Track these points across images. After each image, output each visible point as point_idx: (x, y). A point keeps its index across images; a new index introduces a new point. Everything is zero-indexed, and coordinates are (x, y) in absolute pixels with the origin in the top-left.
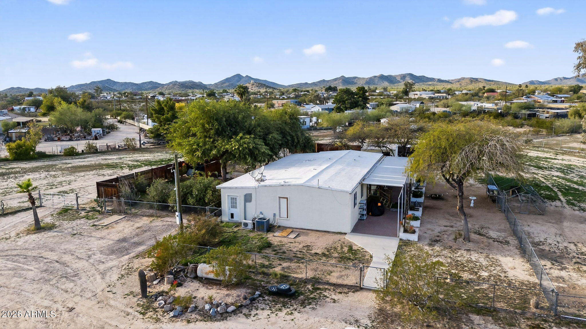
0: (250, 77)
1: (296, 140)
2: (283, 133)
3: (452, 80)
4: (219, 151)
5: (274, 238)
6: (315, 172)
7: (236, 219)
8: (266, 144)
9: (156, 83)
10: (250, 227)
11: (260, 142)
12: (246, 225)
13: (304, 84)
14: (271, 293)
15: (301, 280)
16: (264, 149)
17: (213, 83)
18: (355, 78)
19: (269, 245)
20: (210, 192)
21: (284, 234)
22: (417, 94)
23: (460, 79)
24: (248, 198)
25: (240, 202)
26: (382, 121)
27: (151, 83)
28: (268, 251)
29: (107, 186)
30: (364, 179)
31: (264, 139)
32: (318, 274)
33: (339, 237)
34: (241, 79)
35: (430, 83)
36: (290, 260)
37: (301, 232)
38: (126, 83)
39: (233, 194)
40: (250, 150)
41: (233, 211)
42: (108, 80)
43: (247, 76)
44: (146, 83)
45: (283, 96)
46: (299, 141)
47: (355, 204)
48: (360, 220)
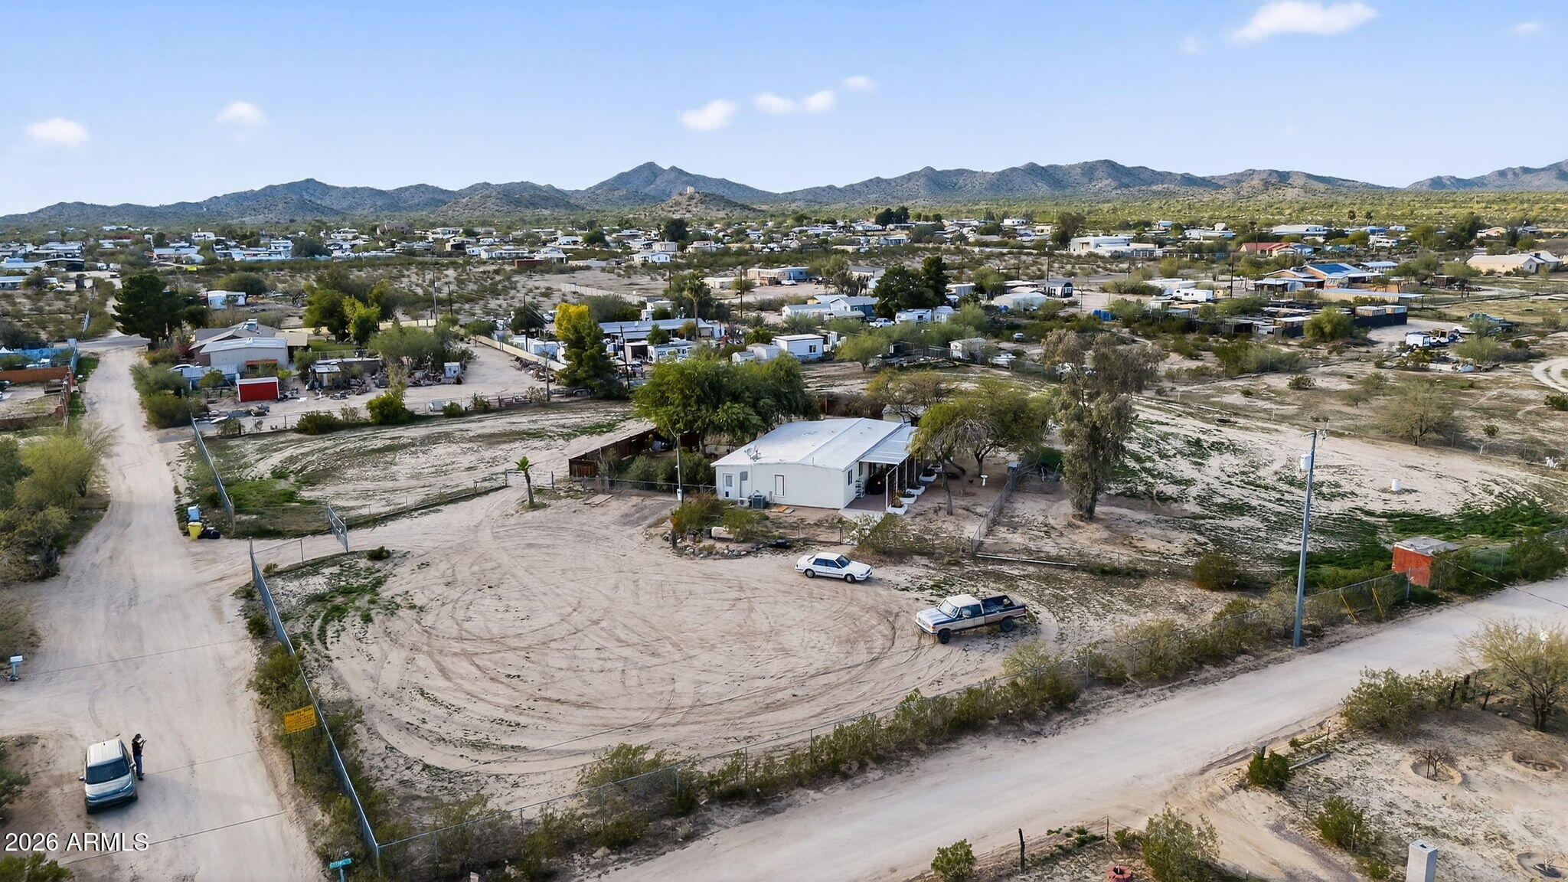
0: (681, 172)
1: (794, 405)
2: (777, 396)
3: (1222, 178)
4: (703, 422)
5: (772, 513)
6: (813, 449)
7: (731, 497)
8: (758, 413)
9: (436, 190)
10: (747, 504)
11: (749, 410)
12: (742, 502)
13: (823, 189)
14: (771, 546)
15: (794, 540)
16: (755, 419)
17: (583, 188)
18: (960, 172)
19: (767, 518)
20: (701, 469)
21: (781, 510)
22: (1088, 243)
23: (1242, 175)
24: (744, 476)
25: (736, 480)
26: (953, 344)
27: (422, 189)
28: (768, 523)
29: (581, 463)
30: (863, 456)
31: (754, 406)
32: (809, 536)
33: (832, 512)
34: (656, 177)
35: (1159, 187)
36: (785, 527)
37: (796, 508)
38: (355, 190)
39: (728, 472)
40: (739, 421)
41: (728, 489)
42: (308, 181)
43: (673, 169)
44: (407, 189)
45: (772, 245)
46: (797, 405)
47: (850, 482)
48: (857, 498)
